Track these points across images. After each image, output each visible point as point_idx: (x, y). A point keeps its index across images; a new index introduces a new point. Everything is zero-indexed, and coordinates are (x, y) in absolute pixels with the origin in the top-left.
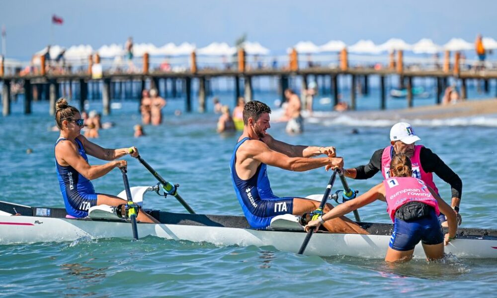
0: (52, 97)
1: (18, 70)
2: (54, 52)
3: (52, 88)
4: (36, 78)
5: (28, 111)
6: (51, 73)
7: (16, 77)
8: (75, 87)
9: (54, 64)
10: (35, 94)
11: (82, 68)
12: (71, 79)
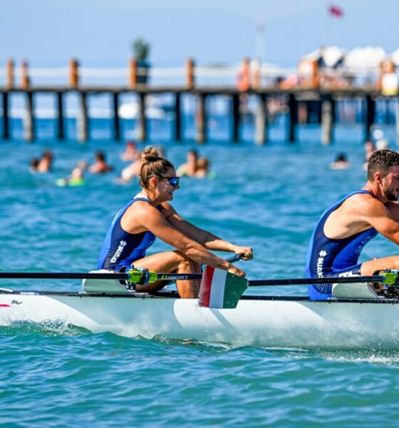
0: (326, 119)
1: (280, 80)
2: (331, 57)
3: (326, 107)
4: (303, 91)
5: (292, 138)
6: (326, 86)
7: (276, 90)
8: (359, 105)
9: (329, 72)
10: (302, 114)
11: (368, 80)
12: (352, 94)
